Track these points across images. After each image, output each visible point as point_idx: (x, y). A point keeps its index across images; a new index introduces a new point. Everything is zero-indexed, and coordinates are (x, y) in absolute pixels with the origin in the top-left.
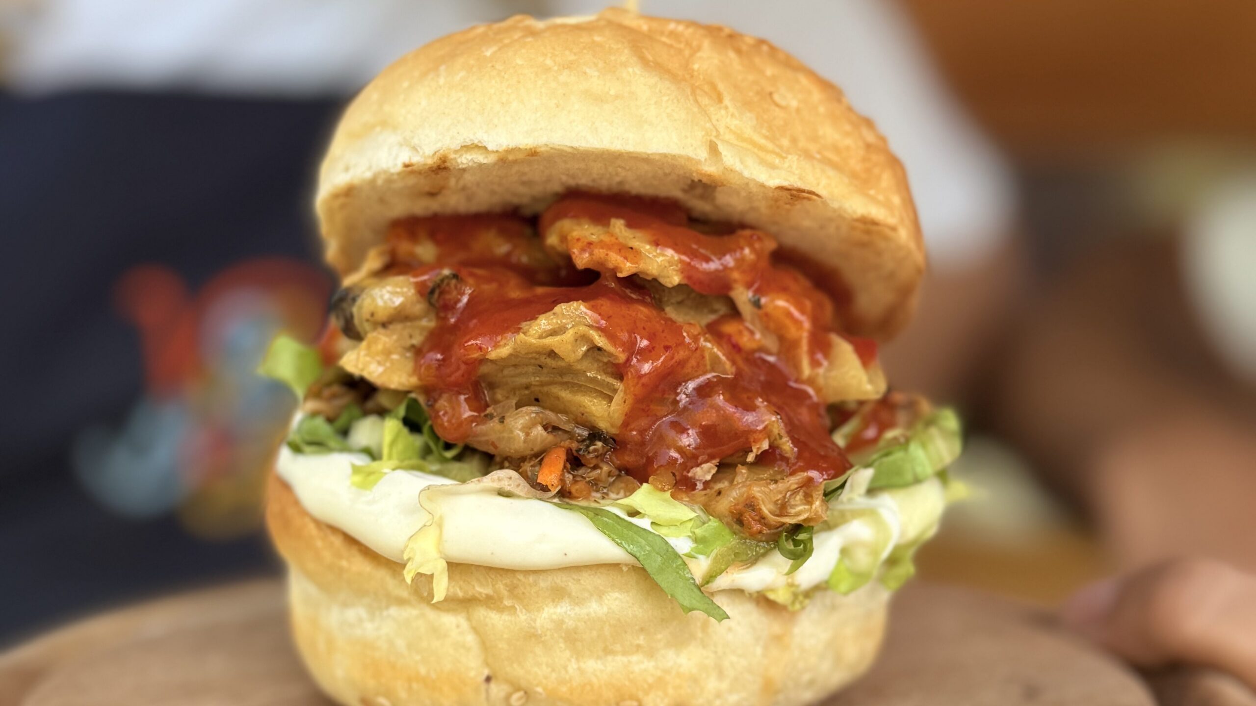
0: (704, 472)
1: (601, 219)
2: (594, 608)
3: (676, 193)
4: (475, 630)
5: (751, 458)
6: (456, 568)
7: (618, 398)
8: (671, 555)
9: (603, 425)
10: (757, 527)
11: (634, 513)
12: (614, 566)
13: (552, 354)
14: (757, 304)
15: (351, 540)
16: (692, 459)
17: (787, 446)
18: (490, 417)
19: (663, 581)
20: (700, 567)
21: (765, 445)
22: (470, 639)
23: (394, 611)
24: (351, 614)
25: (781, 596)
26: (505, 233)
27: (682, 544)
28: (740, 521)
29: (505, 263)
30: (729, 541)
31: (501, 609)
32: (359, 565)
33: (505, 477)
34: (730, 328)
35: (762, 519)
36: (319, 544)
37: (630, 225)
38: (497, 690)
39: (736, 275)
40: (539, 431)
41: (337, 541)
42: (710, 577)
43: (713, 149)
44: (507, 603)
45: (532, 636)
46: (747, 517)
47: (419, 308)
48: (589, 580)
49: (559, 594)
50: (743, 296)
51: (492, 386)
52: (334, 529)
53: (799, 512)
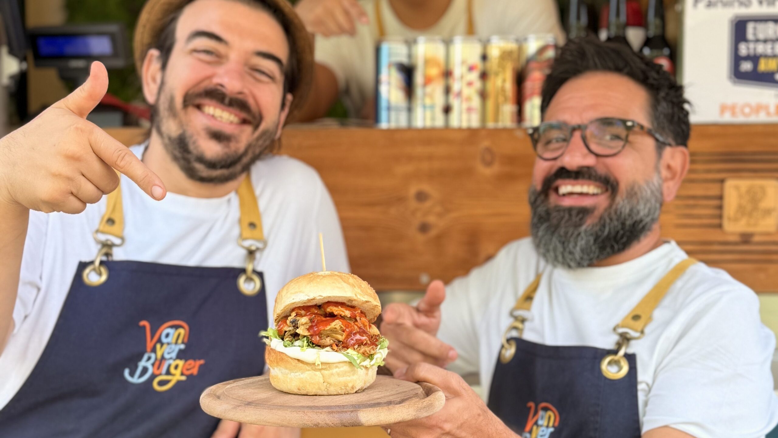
0: (356, 347)
1: (337, 307)
2: (342, 369)
3: (345, 301)
4: (322, 374)
5: (364, 344)
6: (322, 363)
7: (344, 335)
8: (354, 359)
9: (341, 340)
10: (367, 355)
11: (348, 353)
12: (345, 362)
13: (336, 328)
14: (360, 319)
15: (298, 360)
16: (354, 345)
17: (369, 342)
18: (323, 339)
19: (354, 363)
20: (358, 362)
21: (365, 342)
22: (321, 376)
23: (307, 372)
24: (297, 374)
25: (368, 366)
26: (315, 309)
27: (356, 358)
28: (364, 354)
29: (316, 314)
30: (362, 357)
31: (327, 370)
32: (301, 365)
33: (328, 348)
34: (356, 323)
35: (368, 353)
36: (292, 362)
37: (341, 307)
38: (325, 384)
39: (357, 315)
40: (332, 341)
41: (296, 361)
42: (360, 363)
43: (356, 295)
44: (328, 369)
45: (332, 374)
46: (365, 353)
47: (309, 322)
48: (341, 365)
49: (337, 367)
50: (358, 318)
51: (321, 334)
52: (295, 359)
53: (372, 352)
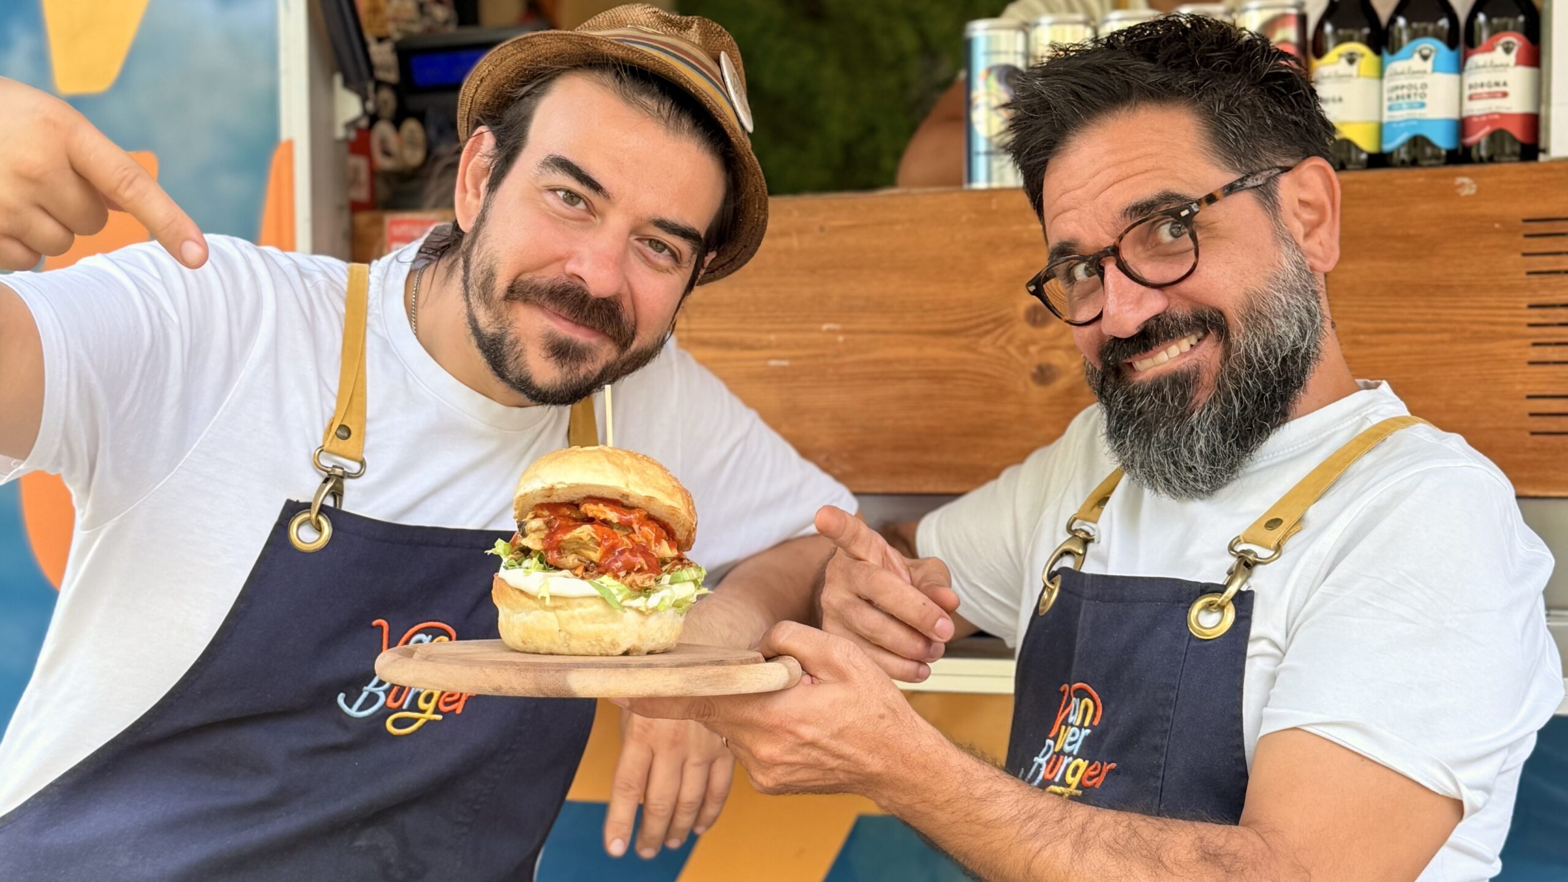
0: (622, 574)
1: (596, 504)
2: (590, 609)
3: (618, 498)
4: (557, 616)
5: (635, 570)
6: (553, 597)
7: (598, 552)
8: (611, 594)
9: (594, 560)
10: (636, 587)
11: (602, 583)
12: (595, 597)
13: (581, 539)
14: (640, 529)
15: (522, 592)
16: (619, 570)
17: (646, 567)
18: (562, 557)
19: (610, 601)
20: (619, 598)
21: (639, 566)
22: (555, 619)
23: (534, 612)
24: (520, 615)
25: (643, 609)
26: (568, 508)
27: (614, 591)
28: (631, 586)
29: (569, 517)
30: (627, 591)
31: (564, 610)
32: (524, 599)
33: (566, 572)
34: (631, 536)
35: (637, 585)
36: (512, 594)
37: (604, 506)
38: (563, 634)
39: (634, 520)
40: (576, 561)
41: (517, 593)
42: (622, 601)
43: (627, 485)
44: (566, 607)
45: (573, 617)
46: (633, 585)
47: (544, 527)
48: (589, 601)
49: (580, 605)
50: (636, 526)
51: (564, 549)
52: (517, 589)
53: (647, 584)
